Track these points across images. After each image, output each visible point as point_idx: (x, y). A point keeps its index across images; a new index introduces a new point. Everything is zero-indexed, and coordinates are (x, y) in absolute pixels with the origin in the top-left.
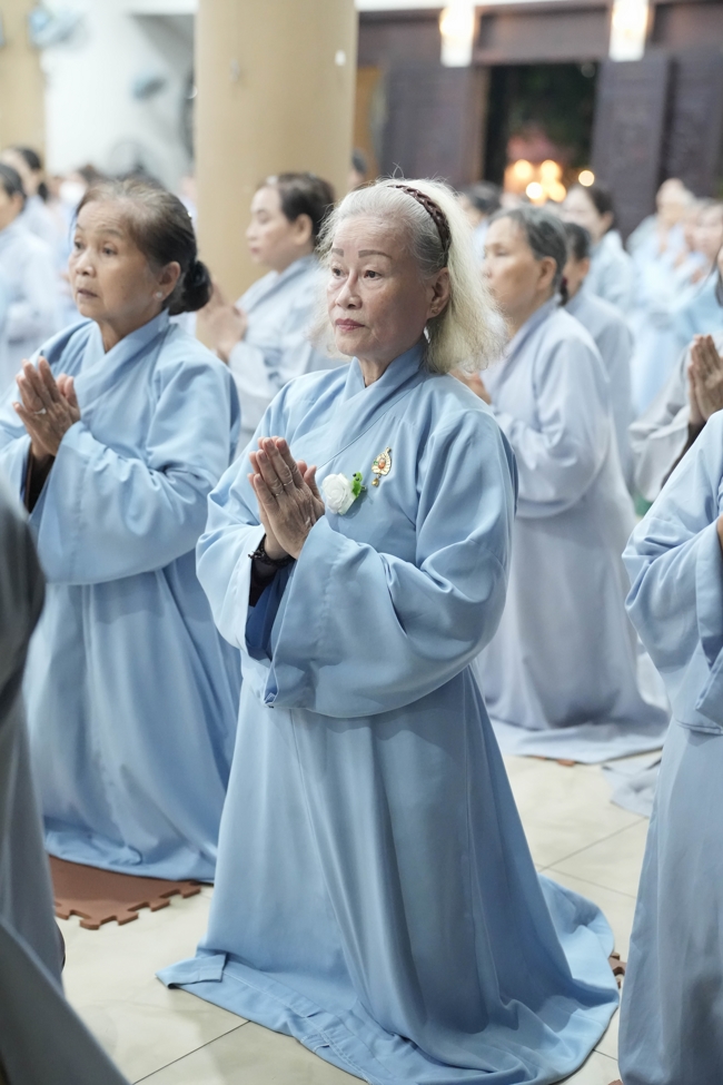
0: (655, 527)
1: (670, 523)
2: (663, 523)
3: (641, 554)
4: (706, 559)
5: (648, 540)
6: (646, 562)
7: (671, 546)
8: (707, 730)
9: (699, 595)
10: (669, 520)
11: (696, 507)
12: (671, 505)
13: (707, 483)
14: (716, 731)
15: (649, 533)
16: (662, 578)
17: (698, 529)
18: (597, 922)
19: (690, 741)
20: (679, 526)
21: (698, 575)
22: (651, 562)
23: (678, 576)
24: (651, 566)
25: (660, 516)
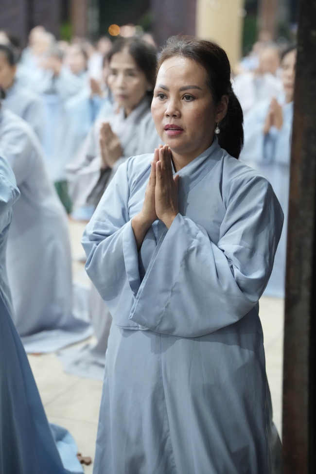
0: (97, 226)
1: (105, 223)
2: (101, 223)
3: (91, 240)
4: (128, 241)
5: (95, 233)
6: (94, 245)
7: (107, 235)
8: (132, 328)
9: (126, 260)
10: (104, 221)
11: (117, 214)
12: (105, 213)
13: (122, 201)
14: (136, 329)
15: (94, 229)
16: (104, 252)
17: (120, 226)
18: (67, 438)
19: (124, 335)
20: (110, 224)
21: (124, 250)
22: (97, 245)
23: (114, 251)
24: (98, 247)
25: (99, 220)
